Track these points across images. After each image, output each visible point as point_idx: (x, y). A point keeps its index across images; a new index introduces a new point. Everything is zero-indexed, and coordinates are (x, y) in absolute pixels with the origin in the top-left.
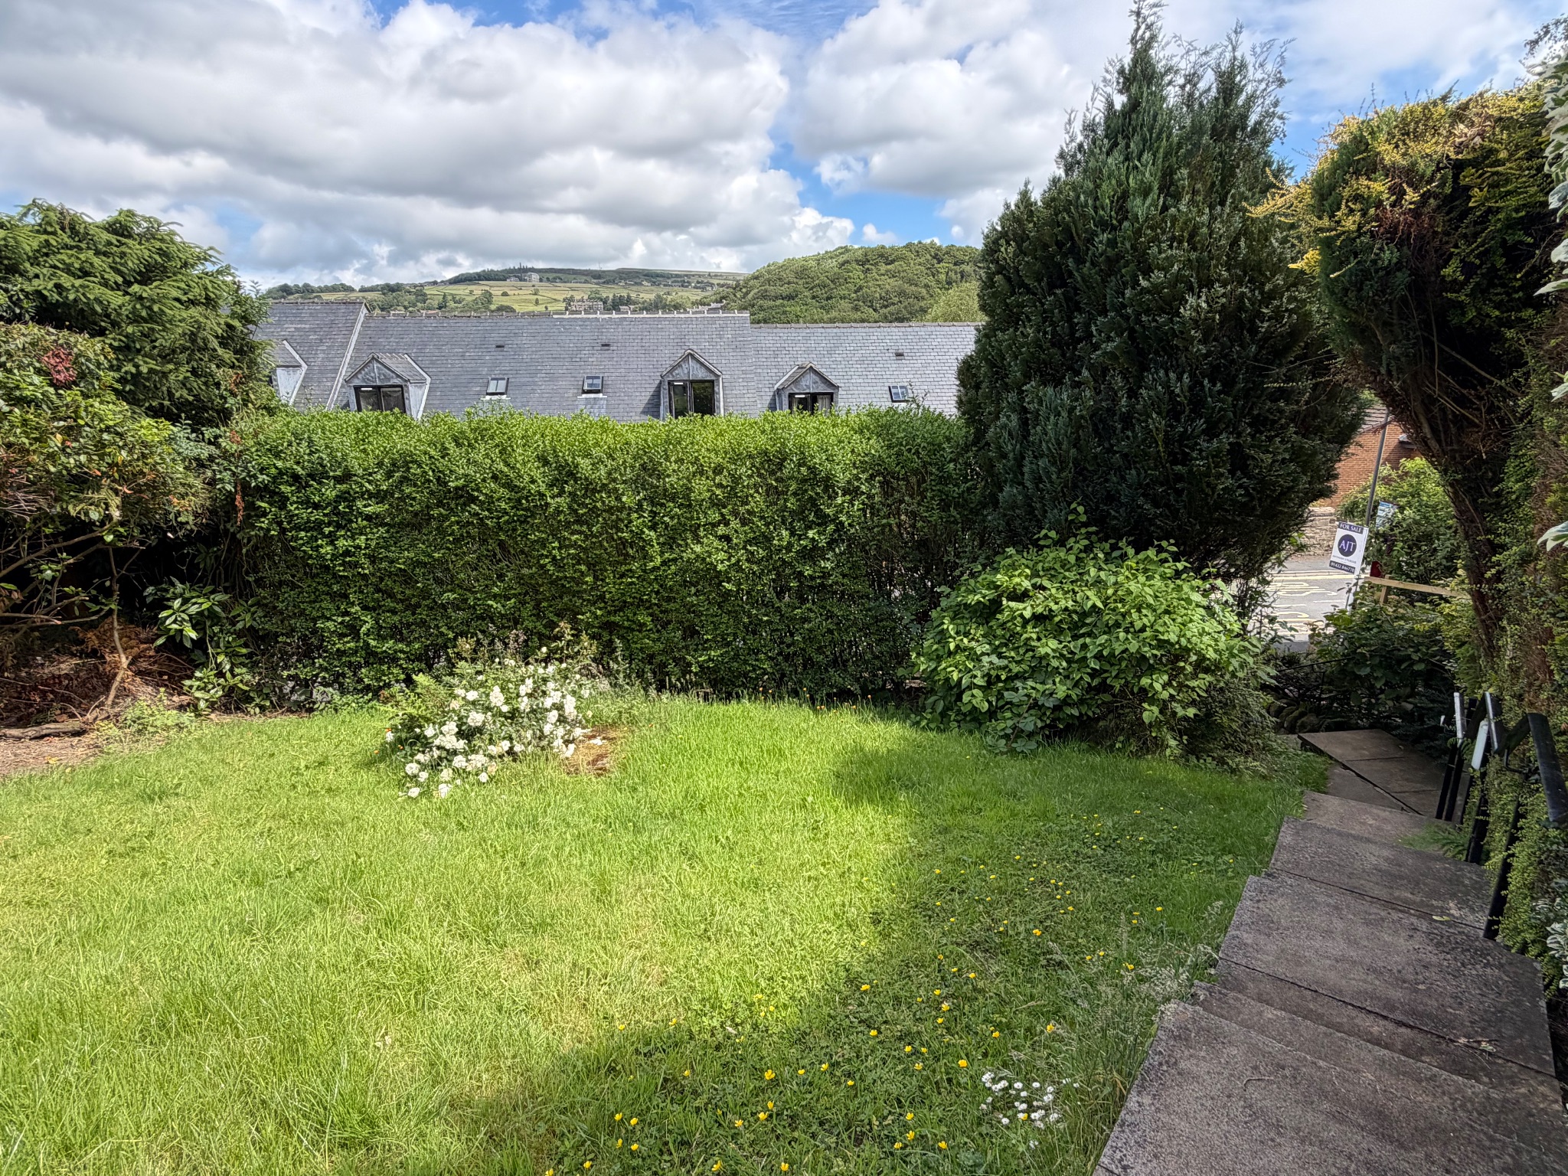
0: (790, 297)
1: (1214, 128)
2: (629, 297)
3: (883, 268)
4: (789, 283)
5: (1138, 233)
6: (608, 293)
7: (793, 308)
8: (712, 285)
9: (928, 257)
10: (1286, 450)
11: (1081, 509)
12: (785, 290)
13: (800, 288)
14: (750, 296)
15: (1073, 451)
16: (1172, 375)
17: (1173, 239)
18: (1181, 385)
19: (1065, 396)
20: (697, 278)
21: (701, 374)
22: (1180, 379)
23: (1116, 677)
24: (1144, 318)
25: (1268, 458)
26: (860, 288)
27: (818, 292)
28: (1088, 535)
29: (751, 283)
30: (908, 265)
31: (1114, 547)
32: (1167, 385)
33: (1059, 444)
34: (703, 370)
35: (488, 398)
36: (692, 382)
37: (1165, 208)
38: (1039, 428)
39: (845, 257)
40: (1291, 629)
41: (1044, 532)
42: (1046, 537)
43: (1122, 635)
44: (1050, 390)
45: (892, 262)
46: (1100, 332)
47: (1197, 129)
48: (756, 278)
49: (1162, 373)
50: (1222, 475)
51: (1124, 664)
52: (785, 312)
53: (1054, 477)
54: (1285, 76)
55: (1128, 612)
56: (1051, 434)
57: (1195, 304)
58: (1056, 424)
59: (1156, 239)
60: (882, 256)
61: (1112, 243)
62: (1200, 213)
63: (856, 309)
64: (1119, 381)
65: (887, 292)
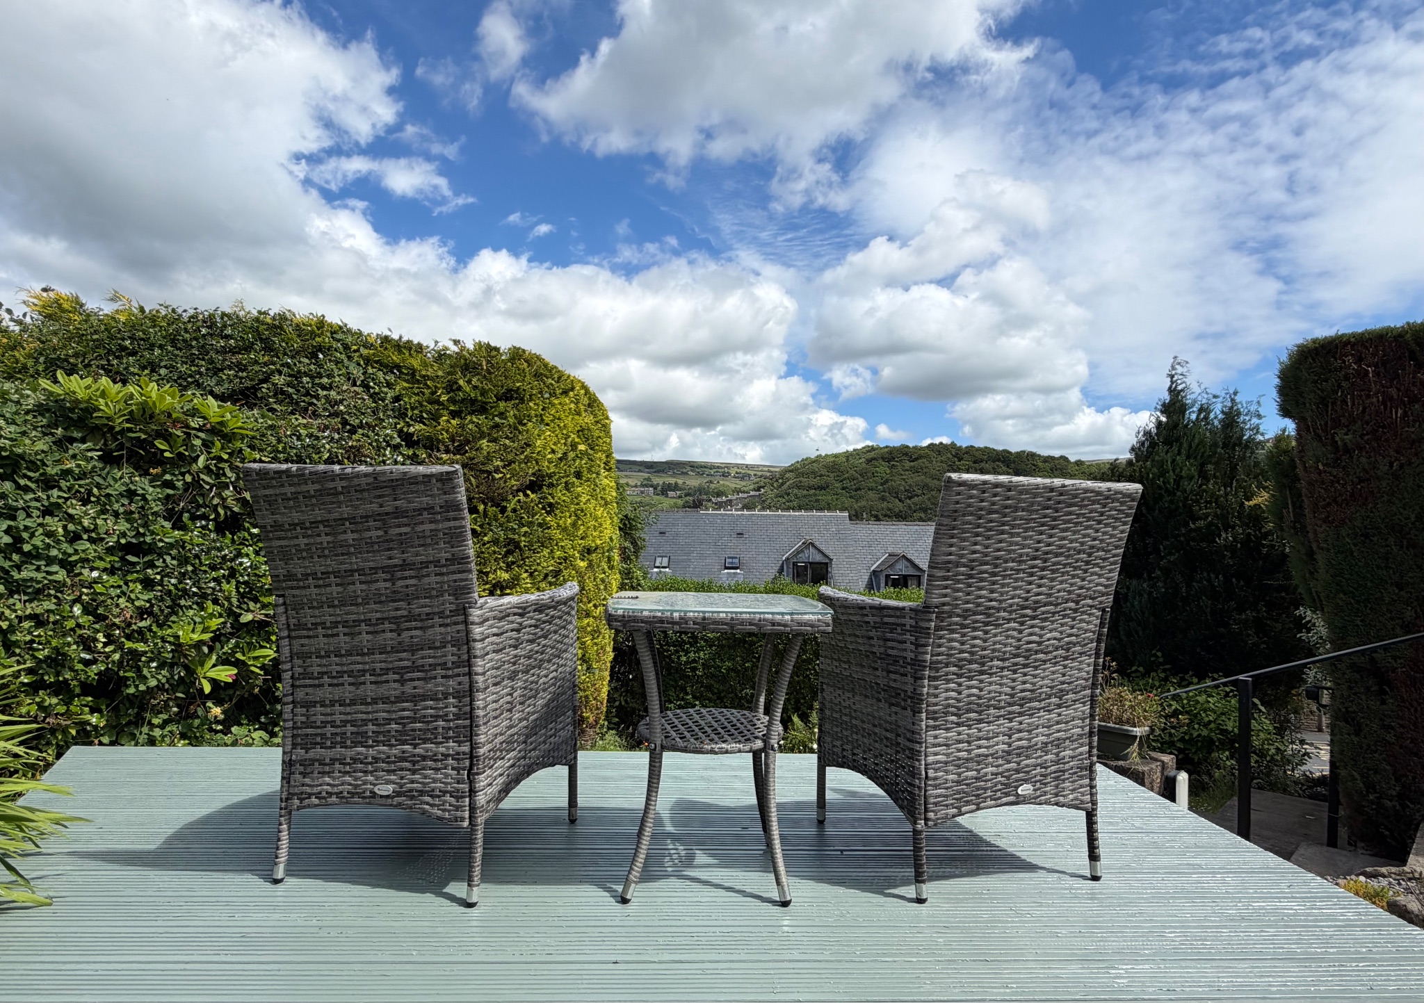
0: (821, 488)
1: (1224, 443)
2: (676, 483)
3: (908, 464)
4: (821, 476)
5: (1186, 499)
6: (659, 480)
7: (824, 497)
8: (749, 476)
9: (949, 455)
10: (1290, 622)
11: (1159, 654)
12: (815, 481)
13: (831, 480)
14: (785, 486)
15: (1152, 619)
16: (1212, 575)
17: (1206, 502)
18: (1218, 581)
19: (1145, 585)
20: (736, 469)
21: (818, 558)
22: (1217, 577)
23: (1195, 753)
24: (1192, 544)
25: (1279, 626)
26: (887, 481)
27: (847, 484)
28: (1164, 671)
29: (788, 475)
30: (931, 462)
31: (1183, 679)
32: (1209, 580)
33: (1143, 613)
34: (820, 555)
35: (656, 570)
36: (811, 563)
37: (1201, 486)
38: (1128, 604)
39: (872, 455)
40: (1316, 748)
41: (1134, 668)
42: (1136, 671)
43: (1196, 726)
44: (1134, 582)
45: (916, 459)
46: (1165, 549)
47: (1215, 445)
48: (791, 471)
49: (1205, 574)
50: (1250, 635)
51: (1199, 744)
52: (817, 501)
53: (1141, 633)
54: (1262, 413)
55: (1199, 713)
56: (1137, 607)
57: (1226, 537)
58: (1141, 602)
59: (1197, 501)
60: (906, 454)
61: (1171, 502)
62: (1219, 490)
63: (883, 499)
64: (1179, 578)
65: (910, 486)
